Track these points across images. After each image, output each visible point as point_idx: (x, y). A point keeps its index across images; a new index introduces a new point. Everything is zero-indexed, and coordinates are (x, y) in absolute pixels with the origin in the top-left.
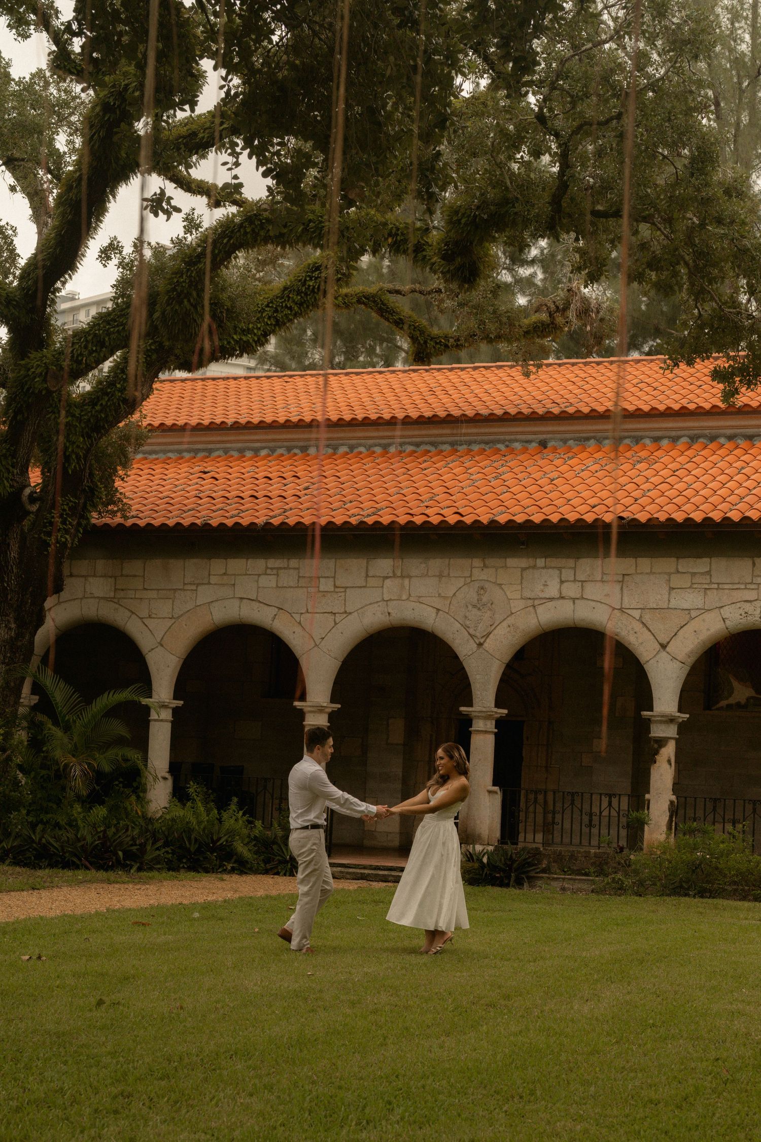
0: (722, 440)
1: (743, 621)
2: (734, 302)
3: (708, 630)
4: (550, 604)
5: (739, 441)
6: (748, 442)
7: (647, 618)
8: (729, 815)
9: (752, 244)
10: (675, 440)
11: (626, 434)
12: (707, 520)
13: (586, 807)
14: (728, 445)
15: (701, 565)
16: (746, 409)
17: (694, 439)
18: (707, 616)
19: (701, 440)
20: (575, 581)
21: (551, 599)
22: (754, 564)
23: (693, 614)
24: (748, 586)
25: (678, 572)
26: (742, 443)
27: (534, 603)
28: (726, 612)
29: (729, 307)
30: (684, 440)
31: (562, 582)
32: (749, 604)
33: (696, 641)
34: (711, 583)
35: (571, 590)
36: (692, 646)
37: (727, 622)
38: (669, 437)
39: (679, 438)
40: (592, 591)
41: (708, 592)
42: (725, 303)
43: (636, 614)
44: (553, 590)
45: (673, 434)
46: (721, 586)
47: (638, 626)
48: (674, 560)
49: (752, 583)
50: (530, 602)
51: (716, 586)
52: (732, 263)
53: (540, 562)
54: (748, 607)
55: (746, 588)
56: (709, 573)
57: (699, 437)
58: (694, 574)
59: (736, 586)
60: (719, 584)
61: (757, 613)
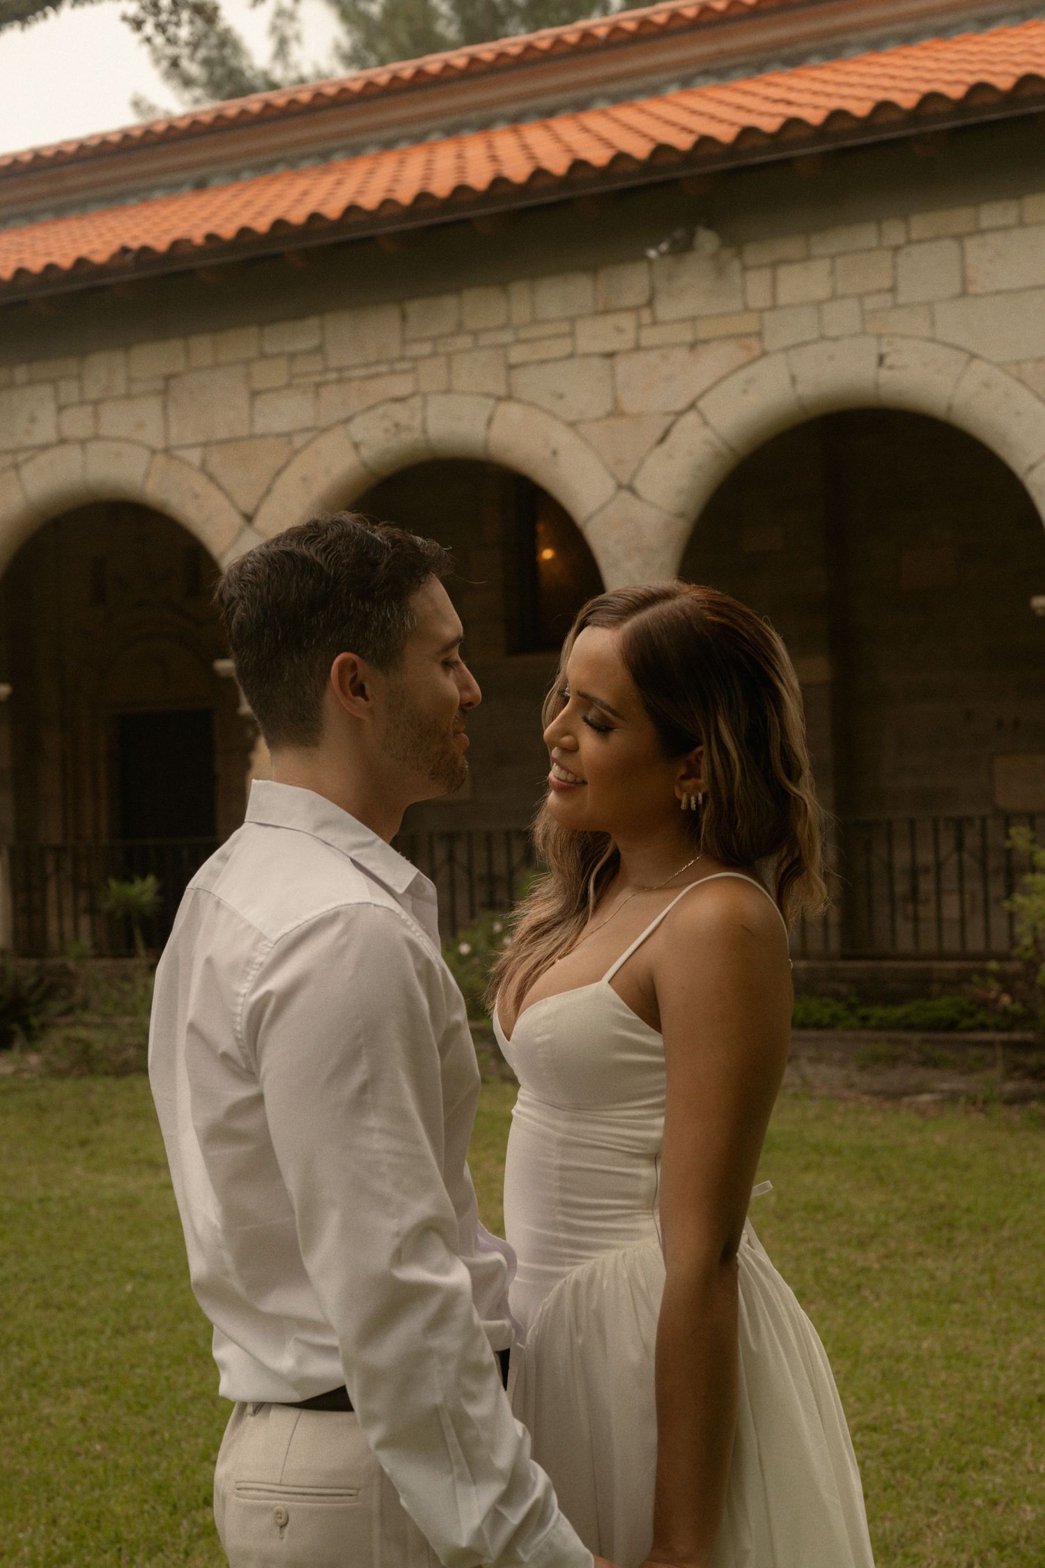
1: (393, 443)
4: (43, 459)
7: (215, 461)
15: (303, 334)
18: (323, 444)
20: (82, 403)
21: (45, 447)
22: (404, 317)
23: (298, 441)
24: (396, 366)
25: (263, 356)
27: (18, 457)
28: (358, 429)
31: (61, 409)
32: (399, 406)
33: (308, 501)
34: (326, 370)
35: (78, 422)
37: (364, 451)
40: (116, 419)
41: (322, 390)
43: (194, 456)
44: (44, 432)
46: (346, 374)
47: (198, 483)
48: (253, 331)
49: (402, 358)
50: (9, 459)
51: (335, 376)
53: (21, 373)
54: (400, 413)
55: (393, 372)
56: (319, 350)
58: (292, 356)
59: (372, 370)
60: (340, 370)
61: (416, 424)
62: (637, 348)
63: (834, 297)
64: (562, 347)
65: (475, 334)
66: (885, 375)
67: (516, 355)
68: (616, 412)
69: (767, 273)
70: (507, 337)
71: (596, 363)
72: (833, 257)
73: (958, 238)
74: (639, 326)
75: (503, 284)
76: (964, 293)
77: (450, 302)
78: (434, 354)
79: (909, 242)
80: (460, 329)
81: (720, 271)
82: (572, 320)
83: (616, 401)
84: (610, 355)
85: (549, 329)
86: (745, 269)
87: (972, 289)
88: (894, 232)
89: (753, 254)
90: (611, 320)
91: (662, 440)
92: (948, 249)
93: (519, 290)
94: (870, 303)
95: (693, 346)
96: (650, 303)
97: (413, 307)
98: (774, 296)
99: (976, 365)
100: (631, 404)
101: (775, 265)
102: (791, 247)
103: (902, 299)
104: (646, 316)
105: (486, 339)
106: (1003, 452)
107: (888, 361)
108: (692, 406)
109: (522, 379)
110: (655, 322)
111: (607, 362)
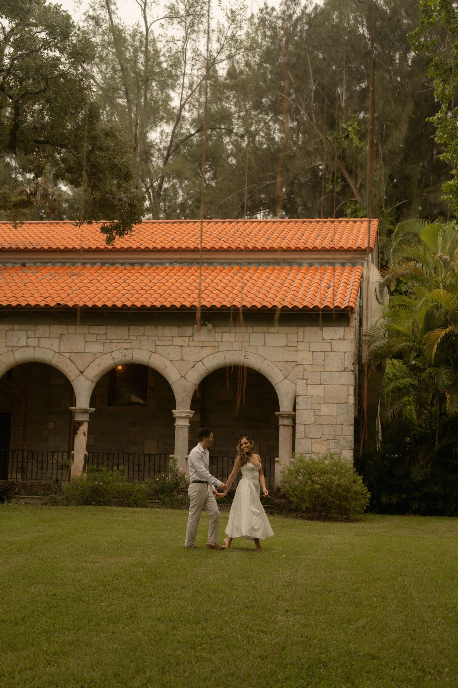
0: (118, 265)
1: (124, 359)
2: (112, 192)
3: (105, 364)
4: (21, 350)
5: (127, 266)
6: (131, 266)
7: (73, 357)
8: (116, 461)
9: (119, 162)
10: (93, 264)
11: (68, 261)
12: (105, 306)
13: (40, 459)
14: (121, 268)
15: (101, 330)
16: (130, 249)
17: (103, 264)
18: (105, 357)
19: (107, 265)
20: (35, 337)
21: (22, 347)
22: (129, 330)
23: (98, 355)
24: (126, 341)
25: (89, 333)
26: (128, 267)
27: (13, 349)
28: (115, 355)
29: (109, 194)
30: (98, 264)
31: (28, 338)
32: (126, 350)
33: (99, 370)
34: (107, 339)
35: (33, 342)
36: (96, 372)
37: (115, 360)
38: (90, 263)
39: (95, 263)
40: (45, 343)
41: (105, 344)
42: (107, 192)
43: (68, 355)
44: (23, 343)
45: (93, 261)
47: (69, 362)
48: (88, 327)
49: (128, 339)
50: (11, 349)
51: (109, 341)
52: (110, 171)
53: (16, 327)
54: (126, 352)
55: (125, 342)
56: (106, 334)
57: (106, 263)
58: (98, 335)
59: (120, 341)
60: (111, 340)
61: (131, 355)
62: (188, 346)
63: (235, 341)
64: (171, 343)
65: (148, 337)
66: (246, 360)
67: (158, 343)
68: (182, 359)
69: (221, 334)
70: (156, 338)
71: (178, 347)
72: (236, 333)
73: (264, 333)
74: (189, 341)
75: (156, 326)
76: (264, 345)
77: (142, 328)
78: (137, 340)
79: (253, 332)
80: (144, 335)
81: (210, 331)
82: (173, 337)
83: (182, 357)
84: (182, 346)
85: (166, 338)
86: (215, 332)
87: (266, 344)
88: (250, 330)
89: (217, 329)
90: (182, 338)
91: (193, 367)
92: (261, 336)
93: (159, 327)
94: (243, 344)
95: (202, 347)
96: (192, 336)
97: (132, 328)
98: (222, 339)
99: (266, 360)
100: (185, 358)
101: (222, 332)
102: (226, 329)
103: (251, 344)
104: (191, 339)
105: (150, 338)
106: (270, 380)
107: (247, 357)
108: (201, 360)
109: (159, 349)
110: (193, 341)
111: (181, 348)
